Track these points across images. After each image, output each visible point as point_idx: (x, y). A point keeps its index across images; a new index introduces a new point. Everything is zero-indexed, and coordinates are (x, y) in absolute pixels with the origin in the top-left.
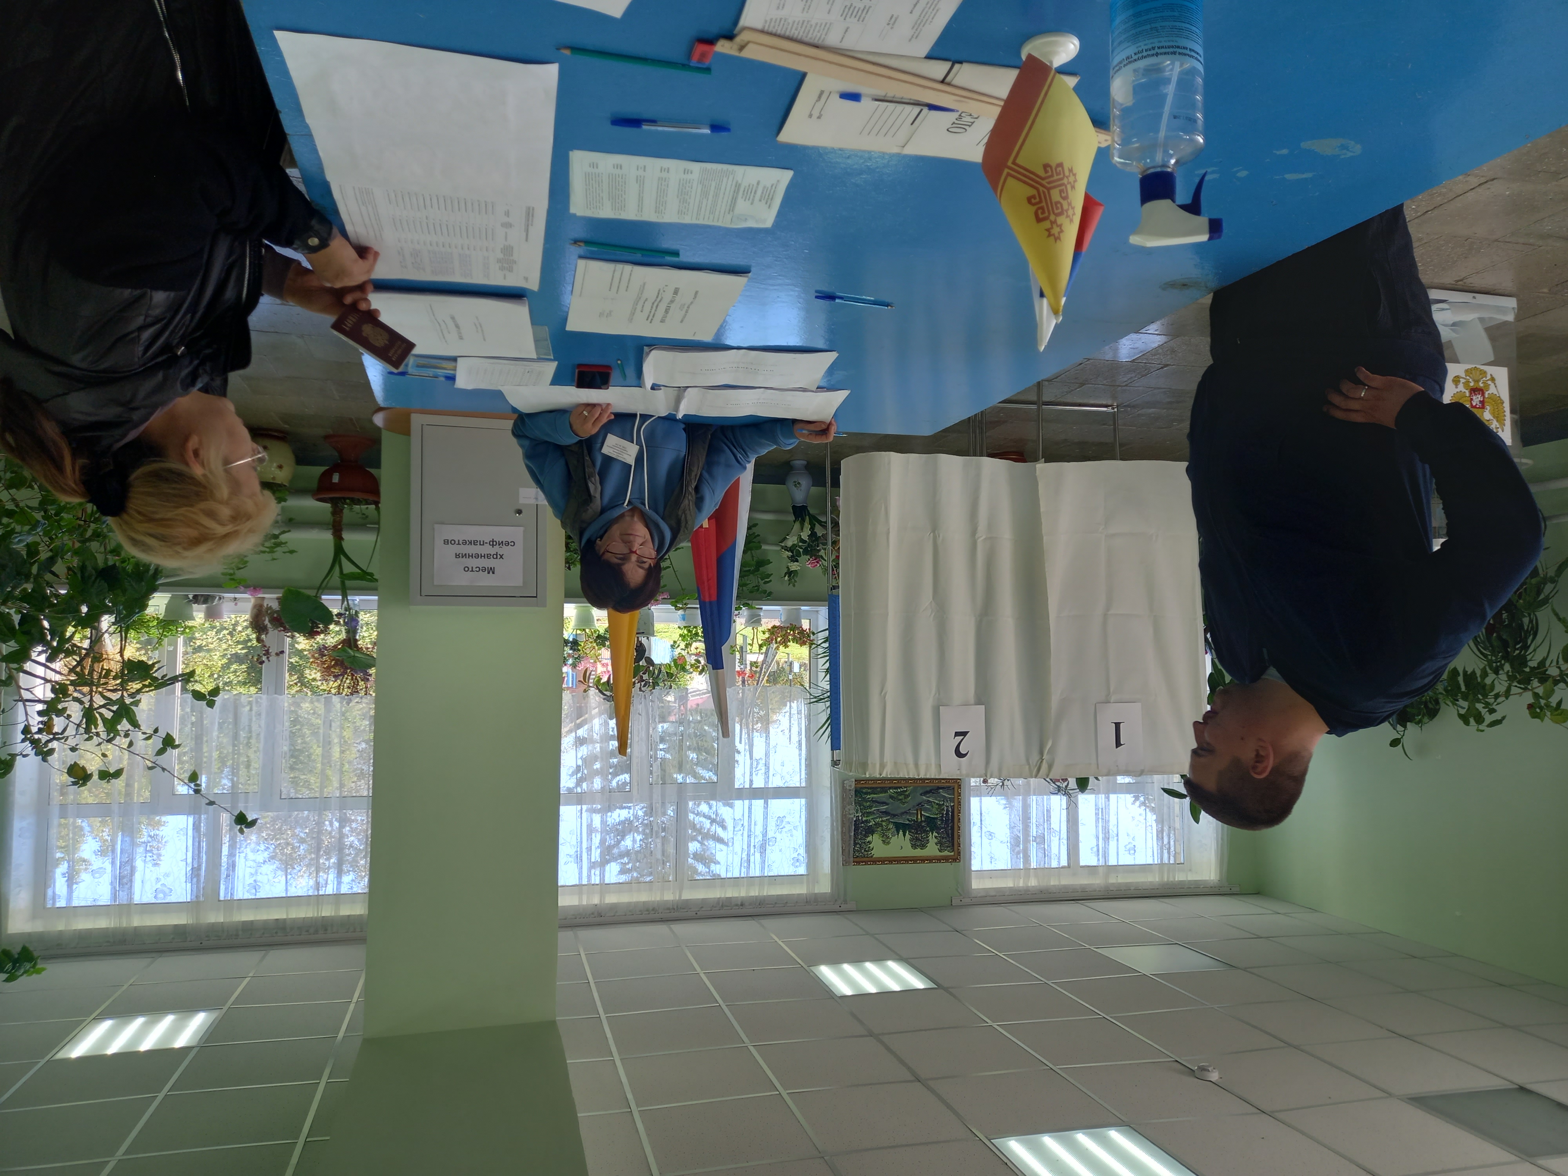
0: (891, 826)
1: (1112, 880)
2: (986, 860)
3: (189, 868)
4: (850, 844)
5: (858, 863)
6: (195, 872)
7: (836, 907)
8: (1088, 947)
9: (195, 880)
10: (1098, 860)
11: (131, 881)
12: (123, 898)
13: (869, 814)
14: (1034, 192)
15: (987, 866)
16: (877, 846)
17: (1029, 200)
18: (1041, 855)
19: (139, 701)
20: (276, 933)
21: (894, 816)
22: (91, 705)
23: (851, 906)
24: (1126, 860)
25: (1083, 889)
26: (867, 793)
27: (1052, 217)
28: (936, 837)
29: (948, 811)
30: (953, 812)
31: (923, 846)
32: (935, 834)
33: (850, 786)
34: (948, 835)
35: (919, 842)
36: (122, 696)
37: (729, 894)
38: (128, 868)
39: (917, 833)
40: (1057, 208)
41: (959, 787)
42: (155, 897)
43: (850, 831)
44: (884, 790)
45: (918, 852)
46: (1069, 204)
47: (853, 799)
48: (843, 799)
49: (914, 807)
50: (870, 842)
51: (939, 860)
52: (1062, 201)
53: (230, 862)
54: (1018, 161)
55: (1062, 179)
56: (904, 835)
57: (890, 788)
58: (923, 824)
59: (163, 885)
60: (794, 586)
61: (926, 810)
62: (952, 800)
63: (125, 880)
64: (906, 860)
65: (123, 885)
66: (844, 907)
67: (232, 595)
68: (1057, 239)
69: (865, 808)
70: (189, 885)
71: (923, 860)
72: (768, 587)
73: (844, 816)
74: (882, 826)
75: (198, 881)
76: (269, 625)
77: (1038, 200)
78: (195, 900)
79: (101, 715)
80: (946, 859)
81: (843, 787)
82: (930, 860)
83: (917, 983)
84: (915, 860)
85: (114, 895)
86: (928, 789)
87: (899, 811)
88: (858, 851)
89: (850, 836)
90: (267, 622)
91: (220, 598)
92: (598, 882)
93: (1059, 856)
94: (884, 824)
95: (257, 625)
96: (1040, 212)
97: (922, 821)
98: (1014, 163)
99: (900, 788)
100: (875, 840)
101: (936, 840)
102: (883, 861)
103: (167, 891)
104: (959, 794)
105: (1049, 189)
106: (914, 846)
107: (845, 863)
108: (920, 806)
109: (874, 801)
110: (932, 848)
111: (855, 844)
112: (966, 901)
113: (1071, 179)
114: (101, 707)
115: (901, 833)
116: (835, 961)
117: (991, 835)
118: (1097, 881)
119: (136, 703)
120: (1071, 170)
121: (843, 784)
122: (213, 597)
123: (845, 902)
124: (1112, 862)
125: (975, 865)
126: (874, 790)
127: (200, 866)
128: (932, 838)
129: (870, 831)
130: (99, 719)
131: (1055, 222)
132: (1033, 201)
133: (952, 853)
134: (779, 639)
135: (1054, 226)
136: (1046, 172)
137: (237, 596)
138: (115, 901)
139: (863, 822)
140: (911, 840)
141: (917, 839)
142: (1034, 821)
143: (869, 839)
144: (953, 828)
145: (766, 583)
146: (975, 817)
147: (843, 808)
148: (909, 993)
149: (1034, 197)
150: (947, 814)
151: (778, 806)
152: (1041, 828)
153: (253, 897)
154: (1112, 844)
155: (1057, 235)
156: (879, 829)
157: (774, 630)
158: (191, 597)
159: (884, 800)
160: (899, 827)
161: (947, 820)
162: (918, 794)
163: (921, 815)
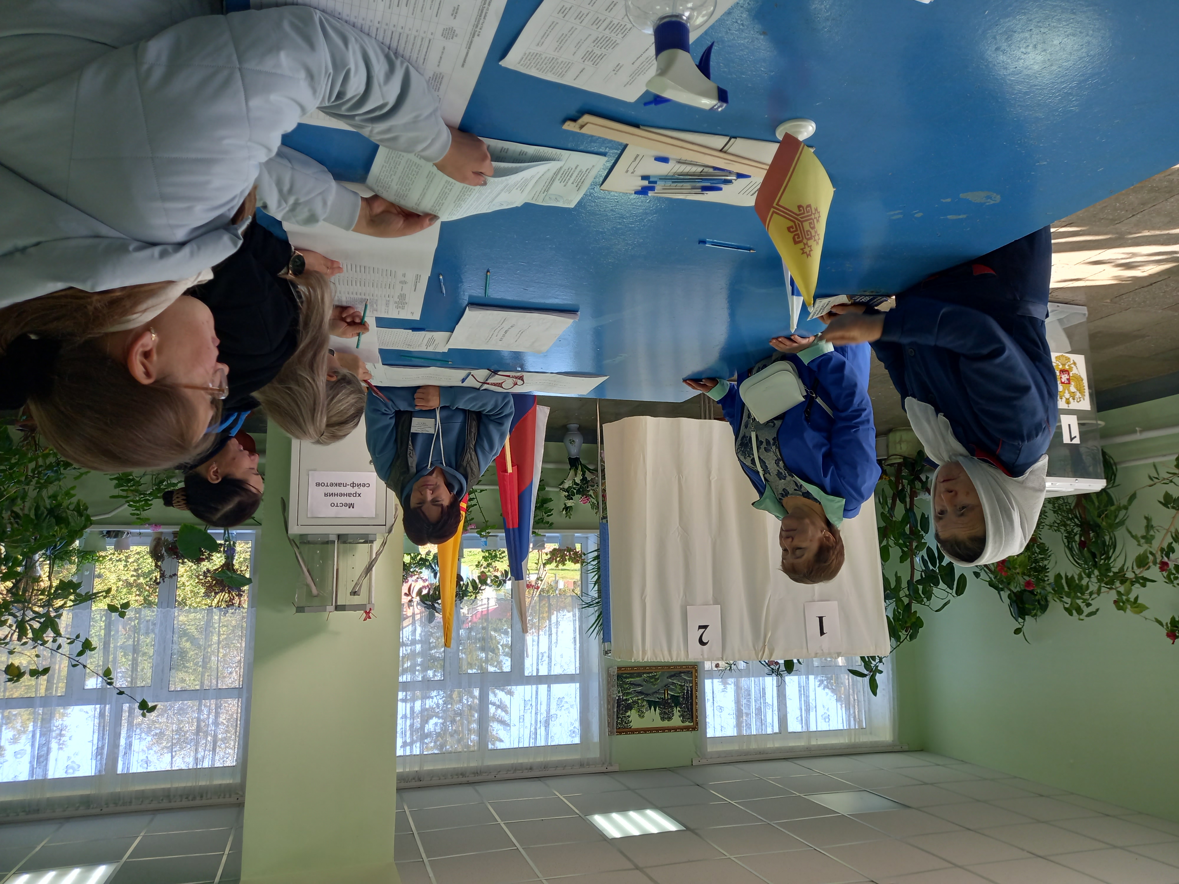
0: (645, 703)
1: (814, 742)
2: (718, 728)
3: (95, 747)
4: (613, 718)
5: (620, 733)
6: (99, 752)
7: (604, 769)
8: (798, 794)
9: (99, 757)
10: (802, 727)
11: (47, 759)
12: (38, 775)
13: (628, 694)
14: (792, 224)
15: (718, 734)
16: (634, 719)
17: (789, 229)
18: (759, 724)
19: (61, 615)
20: (162, 800)
21: (647, 695)
22: (23, 619)
23: (615, 768)
24: (823, 726)
25: (791, 749)
26: (626, 678)
27: (805, 241)
28: (679, 711)
29: (688, 690)
30: (692, 691)
31: (670, 719)
32: (678, 709)
33: (614, 672)
34: (688, 709)
35: (666, 716)
36: (48, 611)
37: (521, 761)
38: (45, 749)
39: (665, 708)
40: (808, 235)
41: (696, 671)
42: (66, 772)
43: (613, 708)
44: (639, 675)
45: (666, 724)
46: (816, 232)
47: (616, 683)
48: (608, 683)
49: (662, 688)
50: (629, 716)
51: (682, 729)
52: (811, 230)
53: (128, 742)
54: (780, 203)
55: (811, 215)
56: (655, 710)
57: (644, 673)
58: (669, 701)
59: (73, 762)
60: (570, 518)
61: (672, 690)
62: (691, 682)
63: (41, 759)
64: (657, 730)
65: (40, 763)
66: (610, 769)
67: (138, 531)
68: (809, 255)
69: (625, 689)
70: (94, 762)
71: (670, 729)
72: (550, 519)
73: (609, 696)
74: (638, 703)
75: (101, 758)
76: (165, 554)
77: (794, 229)
78: (97, 774)
79: (31, 626)
80: (687, 728)
81: (608, 673)
82: (675, 729)
83: (670, 826)
84: (663, 730)
85: (32, 772)
86: (673, 673)
87: (650, 692)
88: (620, 724)
89: (614, 712)
90: (163, 551)
91: (128, 533)
92: (418, 753)
93: (772, 726)
94: (639, 701)
95: (156, 554)
96: (796, 237)
97: (668, 699)
98: (777, 204)
99: (651, 673)
100: (633, 714)
101: (679, 714)
102: (639, 731)
103: (76, 767)
104: (696, 677)
105: (802, 222)
106: (663, 719)
107: (611, 733)
108: (667, 687)
109: (631, 684)
110: (676, 720)
111: (618, 718)
112: (704, 761)
113: (817, 215)
114: (31, 619)
115: (653, 708)
116: (605, 810)
117: (721, 708)
118: (801, 743)
119: (59, 616)
120: (816, 210)
121: (608, 670)
122: (123, 533)
123: (611, 764)
124: (813, 728)
125: (710, 733)
126: (632, 675)
127: (103, 746)
128: (677, 712)
129: (629, 707)
130: (29, 628)
131: (807, 244)
132: (792, 230)
133: (692, 724)
134: (558, 559)
135: (806, 246)
136: (800, 210)
137: (142, 531)
138: (32, 777)
139: (623, 700)
140: (660, 714)
141: (665, 713)
142: (753, 697)
143: (628, 714)
144: (692, 704)
145: (549, 516)
146: (708, 695)
147: (609, 689)
148: (664, 835)
149: (792, 227)
150: (687, 693)
151: (559, 689)
152: (759, 702)
153: (145, 771)
154: (812, 714)
155: (808, 253)
156: (636, 706)
157: (554, 552)
158: (105, 533)
159: (639, 683)
160: (651, 704)
161: (687, 698)
162: (665, 678)
163: (668, 694)
